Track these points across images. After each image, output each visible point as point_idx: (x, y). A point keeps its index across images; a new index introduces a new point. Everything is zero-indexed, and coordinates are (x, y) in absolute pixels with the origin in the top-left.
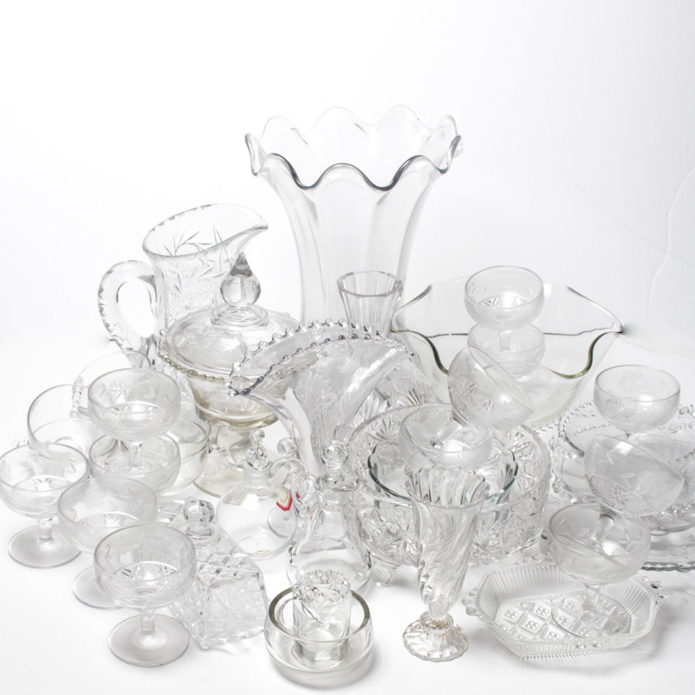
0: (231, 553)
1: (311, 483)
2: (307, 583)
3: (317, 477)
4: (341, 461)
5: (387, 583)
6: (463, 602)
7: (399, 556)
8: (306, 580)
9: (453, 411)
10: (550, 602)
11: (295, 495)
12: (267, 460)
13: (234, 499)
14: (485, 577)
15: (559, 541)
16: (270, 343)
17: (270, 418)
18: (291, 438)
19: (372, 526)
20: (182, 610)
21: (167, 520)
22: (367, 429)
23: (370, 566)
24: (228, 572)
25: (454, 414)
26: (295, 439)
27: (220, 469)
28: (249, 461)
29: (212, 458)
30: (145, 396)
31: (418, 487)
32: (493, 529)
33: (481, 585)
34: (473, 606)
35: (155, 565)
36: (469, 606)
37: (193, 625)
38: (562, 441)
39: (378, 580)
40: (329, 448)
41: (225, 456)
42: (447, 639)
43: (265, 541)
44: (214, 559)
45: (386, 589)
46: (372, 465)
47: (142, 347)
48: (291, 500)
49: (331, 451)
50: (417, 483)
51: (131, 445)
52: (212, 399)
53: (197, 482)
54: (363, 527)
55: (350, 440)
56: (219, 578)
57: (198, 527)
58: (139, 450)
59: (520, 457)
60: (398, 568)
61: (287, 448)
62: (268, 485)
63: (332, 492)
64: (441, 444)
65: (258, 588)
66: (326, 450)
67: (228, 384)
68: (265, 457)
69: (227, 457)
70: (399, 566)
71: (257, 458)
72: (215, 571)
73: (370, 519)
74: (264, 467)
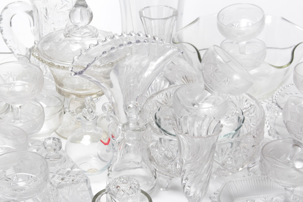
0: (72, 168)
1: (120, 128)
2: (114, 184)
3: (123, 123)
4: (136, 113)
5: (167, 189)
6: (210, 198)
7: (173, 171)
8: (113, 182)
9: (205, 85)
10: (264, 200)
11: (111, 136)
12: (95, 115)
13: (76, 140)
14: (224, 184)
15: (267, 160)
16: (96, 45)
17: (100, 93)
18: (110, 103)
19: (157, 154)
21: (35, 151)
22: (156, 98)
23: (155, 177)
24: (69, 179)
25: (205, 86)
26: (112, 103)
27: (71, 124)
28: (84, 115)
29: (66, 118)
30: (24, 78)
31: (180, 128)
32: (228, 154)
33: (222, 188)
34: (216, 200)
35: (25, 175)
36: (213, 200)
38: (274, 105)
39: (161, 186)
40: (129, 106)
41: (74, 116)
43: (95, 164)
44: (61, 172)
45: (166, 192)
46: (158, 118)
47: (27, 54)
48: (109, 140)
49: (131, 108)
50: (179, 124)
51: (14, 107)
52: (65, 81)
53: (58, 131)
54: (152, 154)
55: (145, 104)
56: (63, 182)
57: (52, 153)
58: (20, 110)
59: (248, 115)
60: (173, 179)
61: (107, 108)
62: (96, 130)
63: (132, 132)
64: (198, 105)
65: (87, 189)
66: (127, 107)
67: (71, 69)
68: (94, 113)
70: (173, 177)
71: (89, 114)
72: (61, 178)
73: (155, 149)
74: (93, 118)
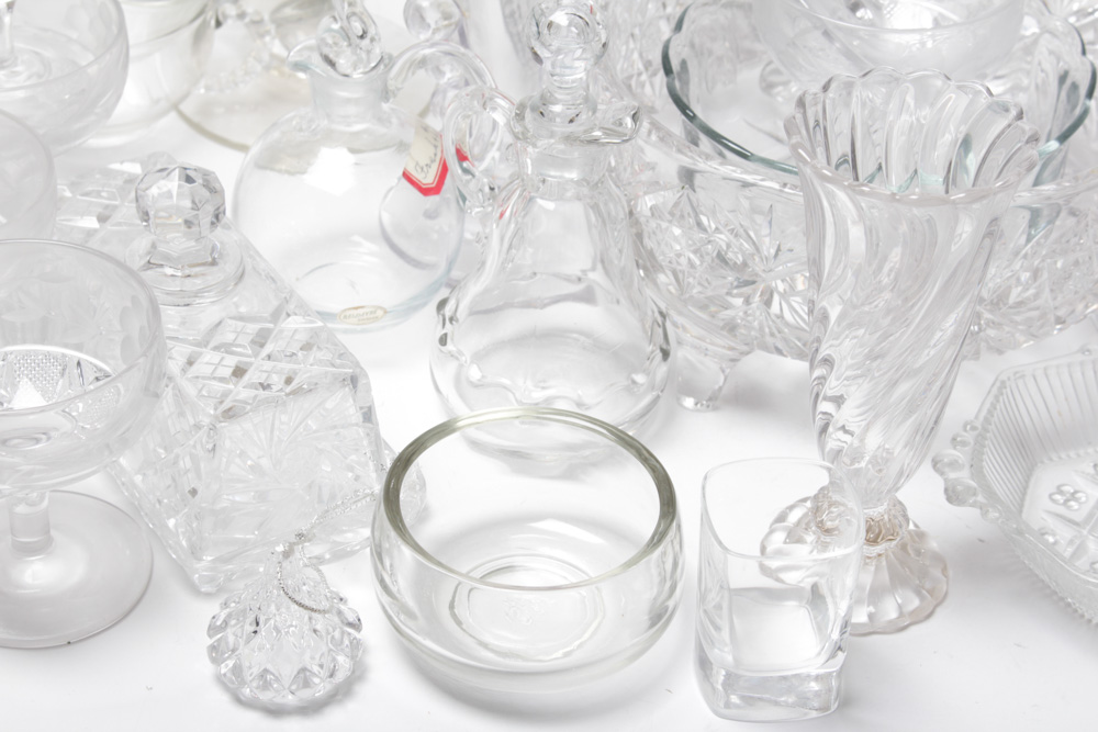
0: (276, 316)
1: (501, 118)
3: (517, 100)
4: (588, 55)
5: (713, 401)
7: (750, 328)
11: (453, 151)
12: (377, 51)
13: (285, 157)
14: (995, 391)
19: (674, 241)
20: (138, 479)
21: (91, 222)
23: (666, 354)
27: (247, 73)
28: (326, 51)
29: (225, 43)
31: (820, 137)
32: (1025, 256)
34: (963, 476)
35: (47, 355)
36: (952, 475)
37: (171, 523)
39: (688, 389)
40: (552, 18)
41: (262, 36)
42: (890, 566)
43: (372, 277)
45: (711, 416)
48: (444, 170)
49: (559, 26)
50: (817, 121)
54: (648, 242)
56: (241, 392)
57: (178, 242)
58: (7, 20)
60: (746, 359)
61: (432, 17)
62: (381, 120)
63: (563, 146)
64: (876, 7)
66: (544, 22)
68: (372, 40)
69: (267, 39)
70: (748, 353)
71: (350, 45)
72: (231, 370)
73: (670, 222)
74: (367, 70)
